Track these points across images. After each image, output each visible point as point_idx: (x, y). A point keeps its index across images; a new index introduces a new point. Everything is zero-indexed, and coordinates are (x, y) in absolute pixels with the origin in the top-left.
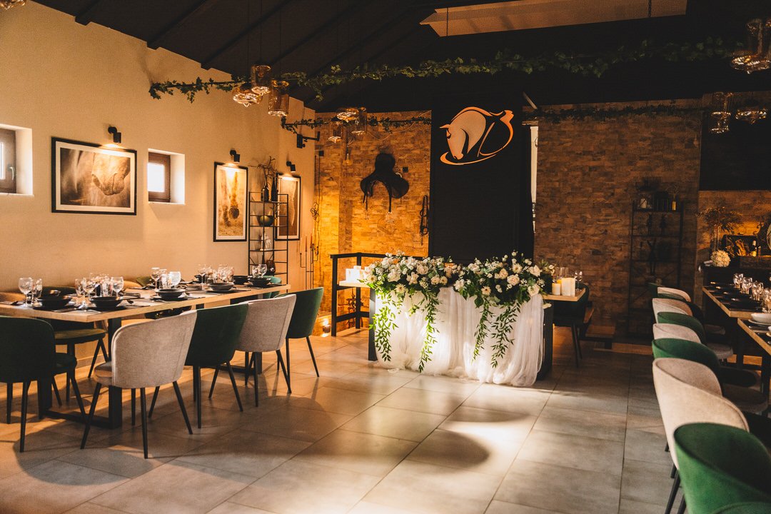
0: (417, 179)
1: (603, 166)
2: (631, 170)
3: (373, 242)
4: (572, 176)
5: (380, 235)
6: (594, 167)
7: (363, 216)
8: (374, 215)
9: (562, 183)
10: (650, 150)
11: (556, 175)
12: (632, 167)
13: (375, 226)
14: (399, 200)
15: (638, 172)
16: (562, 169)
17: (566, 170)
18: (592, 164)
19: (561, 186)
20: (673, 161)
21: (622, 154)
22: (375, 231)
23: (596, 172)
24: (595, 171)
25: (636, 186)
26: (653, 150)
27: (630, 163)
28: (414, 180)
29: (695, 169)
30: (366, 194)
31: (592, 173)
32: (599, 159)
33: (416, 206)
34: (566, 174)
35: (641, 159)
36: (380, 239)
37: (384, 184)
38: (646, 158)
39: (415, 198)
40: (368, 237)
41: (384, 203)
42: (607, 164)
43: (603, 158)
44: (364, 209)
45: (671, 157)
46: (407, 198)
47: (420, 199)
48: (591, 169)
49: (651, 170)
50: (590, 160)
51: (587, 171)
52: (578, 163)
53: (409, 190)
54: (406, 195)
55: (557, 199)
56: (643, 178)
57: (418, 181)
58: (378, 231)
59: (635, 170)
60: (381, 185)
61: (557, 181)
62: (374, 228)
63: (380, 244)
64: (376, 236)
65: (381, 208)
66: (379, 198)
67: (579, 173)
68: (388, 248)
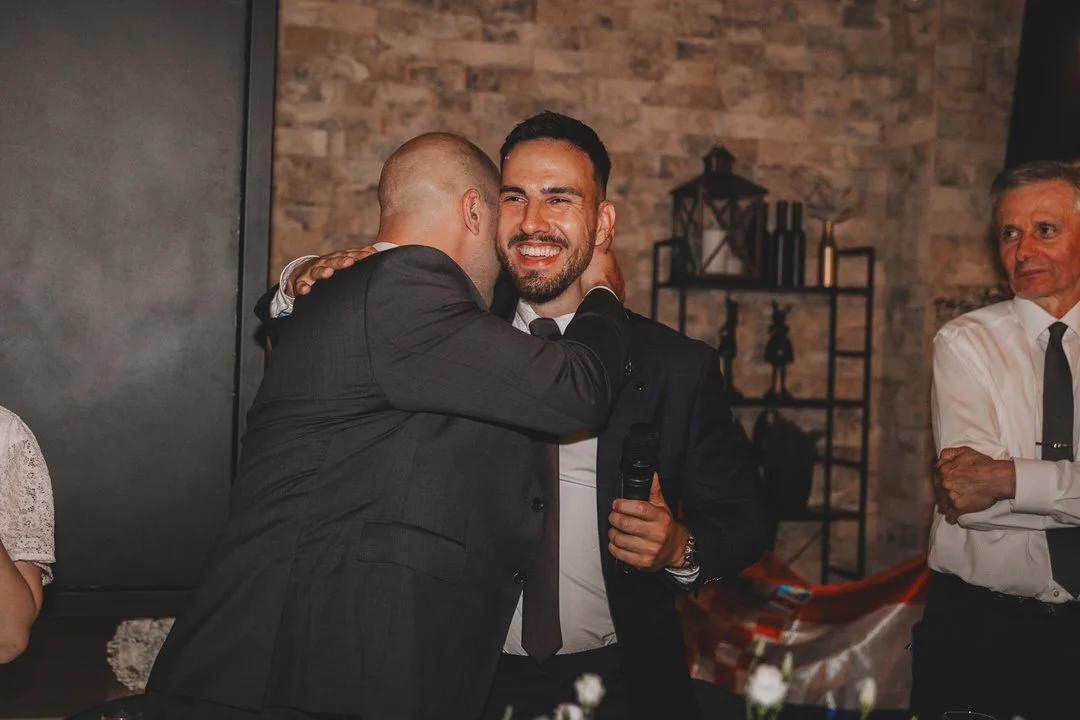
1: (525, 73)
2: (646, 100)
4: (391, 105)
6: (488, 71)
9: (340, 139)
10: (714, 18)
11: (316, 96)
12: (647, 87)
15: (671, 111)
16: (342, 68)
17: (361, 73)
18: (483, 54)
19: (339, 148)
20: (800, 75)
21: (606, 22)
23: (498, 98)
24: (496, 88)
25: (665, 174)
26: (728, 22)
27: (640, 67)
29: (878, 118)
31: (481, 100)
32: (511, 37)
34: (363, 96)
35: (683, 51)
38: (702, 50)
42: (550, 61)
43: (529, 31)
45: (794, 56)
48: (473, 79)
49: (720, 106)
50: (469, 37)
51: (459, 85)
52: (417, 46)
55: (319, 216)
56: (691, 142)
59: (660, 102)
61: (321, 126)
67: (417, 93)
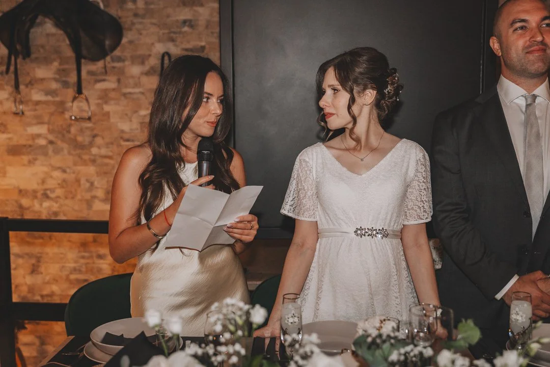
0: (141, 12)
3: (40, 169)
5: (57, 151)
7: (9, 106)
8: (38, 103)
13: (42, 130)
14: (100, 64)
22: (42, 142)
28: (136, 15)
30: (12, 51)
33: (144, 80)
36: (56, 161)
37: (58, 25)
39: (142, 60)
40: (25, 158)
41: (62, 72)
44: (9, 89)
46: (120, 59)
47: (154, 62)
53: (124, 40)
54: (117, 52)
57: (143, 17)
58: (51, 142)
60: (49, 27)
62: (39, 136)
63: (57, 174)
64: (46, 154)
65: (54, 85)
66: (47, 61)
68: (78, 181)
